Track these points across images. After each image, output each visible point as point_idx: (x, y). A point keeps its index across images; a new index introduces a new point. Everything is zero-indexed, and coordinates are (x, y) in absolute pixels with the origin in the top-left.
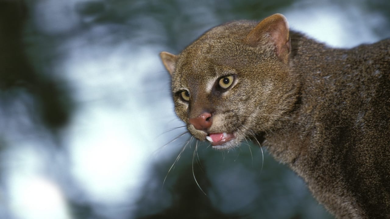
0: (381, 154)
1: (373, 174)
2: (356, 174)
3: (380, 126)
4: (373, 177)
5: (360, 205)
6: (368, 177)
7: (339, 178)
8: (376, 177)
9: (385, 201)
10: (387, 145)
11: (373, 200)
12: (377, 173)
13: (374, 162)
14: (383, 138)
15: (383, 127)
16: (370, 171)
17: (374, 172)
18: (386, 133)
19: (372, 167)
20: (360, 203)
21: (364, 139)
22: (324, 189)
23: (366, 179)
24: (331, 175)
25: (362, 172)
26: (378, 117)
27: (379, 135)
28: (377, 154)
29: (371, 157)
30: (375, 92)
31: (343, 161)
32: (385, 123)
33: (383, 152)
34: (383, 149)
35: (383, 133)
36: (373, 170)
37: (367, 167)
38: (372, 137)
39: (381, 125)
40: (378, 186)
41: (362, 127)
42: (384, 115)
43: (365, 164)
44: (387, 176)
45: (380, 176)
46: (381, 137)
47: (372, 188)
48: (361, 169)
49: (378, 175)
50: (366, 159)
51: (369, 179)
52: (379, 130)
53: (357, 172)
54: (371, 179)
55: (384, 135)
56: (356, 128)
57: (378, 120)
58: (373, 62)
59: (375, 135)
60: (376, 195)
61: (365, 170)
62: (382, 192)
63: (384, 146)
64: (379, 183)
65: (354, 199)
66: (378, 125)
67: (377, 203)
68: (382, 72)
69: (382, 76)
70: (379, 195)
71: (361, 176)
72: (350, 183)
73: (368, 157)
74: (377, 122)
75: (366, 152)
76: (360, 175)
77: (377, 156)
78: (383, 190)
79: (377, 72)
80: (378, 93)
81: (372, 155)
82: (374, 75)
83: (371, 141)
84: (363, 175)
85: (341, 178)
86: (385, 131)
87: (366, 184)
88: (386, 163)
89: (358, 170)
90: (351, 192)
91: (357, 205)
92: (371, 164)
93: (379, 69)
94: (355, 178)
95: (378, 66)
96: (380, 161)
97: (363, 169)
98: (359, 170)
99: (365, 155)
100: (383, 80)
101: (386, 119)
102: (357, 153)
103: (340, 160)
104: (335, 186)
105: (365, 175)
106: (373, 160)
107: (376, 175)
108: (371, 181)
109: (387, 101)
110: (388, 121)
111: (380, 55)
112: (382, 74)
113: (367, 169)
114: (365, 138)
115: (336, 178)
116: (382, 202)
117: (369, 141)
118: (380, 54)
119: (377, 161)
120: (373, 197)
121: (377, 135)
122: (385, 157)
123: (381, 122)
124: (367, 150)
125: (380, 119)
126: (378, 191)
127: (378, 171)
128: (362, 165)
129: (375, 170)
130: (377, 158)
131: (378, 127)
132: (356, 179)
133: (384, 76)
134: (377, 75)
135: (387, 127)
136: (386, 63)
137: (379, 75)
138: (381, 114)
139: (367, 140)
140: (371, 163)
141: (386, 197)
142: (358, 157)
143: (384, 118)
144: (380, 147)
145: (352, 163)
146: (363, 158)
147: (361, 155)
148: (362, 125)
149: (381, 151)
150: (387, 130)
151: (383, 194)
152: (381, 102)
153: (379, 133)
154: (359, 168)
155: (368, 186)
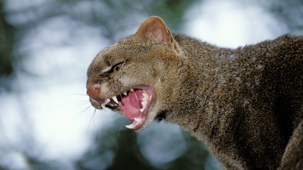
0: (264, 129)
1: (259, 144)
2: (246, 144)
3: (263, 107)
4: (259, 147)
5: (250, 168)
6: (255, 147)
7: (232, 145)
8: (261, 147)
9: (268, 166)
10: (269, 123)
11: (259, 164)
12: (262, 144)
13: (260, 135)
14: (266, 117)
15: (266, 108)
16: (257, 142)
17: (260, 143)
18: (268, 113)
19: (258, 139)
20: (249, 167)
21: (251, 117)
22: (221, 151)
23: (254, 148)
24: (226, 142)
25: (251, 143)
26: (262, 100)
27: (263, 114)
28: (262, 129)
29: (258, 131)
30: (259, 81)
31: (235, 132)
32: (267, 105)
33: (266, 128)
34: (266, 125)
35: (266, 113)
36: (259, 141)
37: (255, 139)
38: (257, 115)
39: (265, 107)
40: (262, 154)
41: (250, 108)
42: (267, 99)
43: (253, 136)
44: (270, 147)
45: (264, 146)
46: (264, 116)
47: (258, 155)
48: (250, 140)
49: (262, 145)
50: (254, 132)
51: (256, 148)
52: (262, 110)
53: (247, 142)
54: (258, 148)
55: (267, 114)
56: (244, 108)
57: (262, 103)
58: (256, 59)
59: (260, 114)
60: (262, 161)
61: (254, 141)
62: (266, 159)
63: (267, 123)
64: (263, 152)
65: (245, 163)
66: (262, 107)
67: (262, 167)
68: (263, 66)
69: (264, 69)
70: (264, 161)
71: (250, 146)
72: (241, 150)
73: (255, 131)
74: (261, 104)
75: (253, 127)
76: (249, 144)
77: (262, 131)
78: (266, 157)
79: (260, 67)
80: (261, 82)
81: (259, 129)
82: (258, 69)
83: (257, 118)
84: (252, 145)
85: (234, 145)
86: (267, 111)
87: (254, 152)
88: (268, 136)
89: (247, 140)
90: (242, 157)
91: (247, 168)
92: (258, 137)
93: (262, 64)
94: (245, 146)
95: (260, 61)
96: (264, 134)
97: (252, 140)
98: (249, 140)
99: (253, 129)
100: (265, 72)
101: (268, 102)
102: (247, 127)
103: (233, 131)
104: (229, 150)
105: (253, 145)
106: (259, 134)
107: (261, 145)
108: (258, 150)
109: (268, 88)
110: (270, 104)
111: (261, 53)
112: (264, 67)
113: (255, 140)
114: (252, 115)
115: (230, 144)
116: (266, 166)
117: (255, 118)
118: (261, 51)
119: (262, 134)
120: (259, 162)
121: (261, 114)
122: (268, 131)
123: (264, 104)
124: (254, 125)
125: (263, 102)
126: (263, 158)
127: (263, 142)
128: (251, 137)
129: (261, 141)
130: (262, 132)
131: (262, 108)
132: (246, 148)
133: (265, 69)
134: (260, 69)
135: (269, 108)
136: (267, 59)
137: (262, 69)
138: (264, 98)
139: (254, 117)
140: (258, 135)
141: (269, 163)
142: (247, 130)
143: (267, 101)
144: (264, 124)
145: (243, 135)
146: (251, 131)
147: (249, 129)
148: (249, 106)
149: (265, 127)
150: (269, 110)
151: (267, 160)
152: (263, 89)
153: (263, 112)
154: (248, 139)
155: (256, 154)
